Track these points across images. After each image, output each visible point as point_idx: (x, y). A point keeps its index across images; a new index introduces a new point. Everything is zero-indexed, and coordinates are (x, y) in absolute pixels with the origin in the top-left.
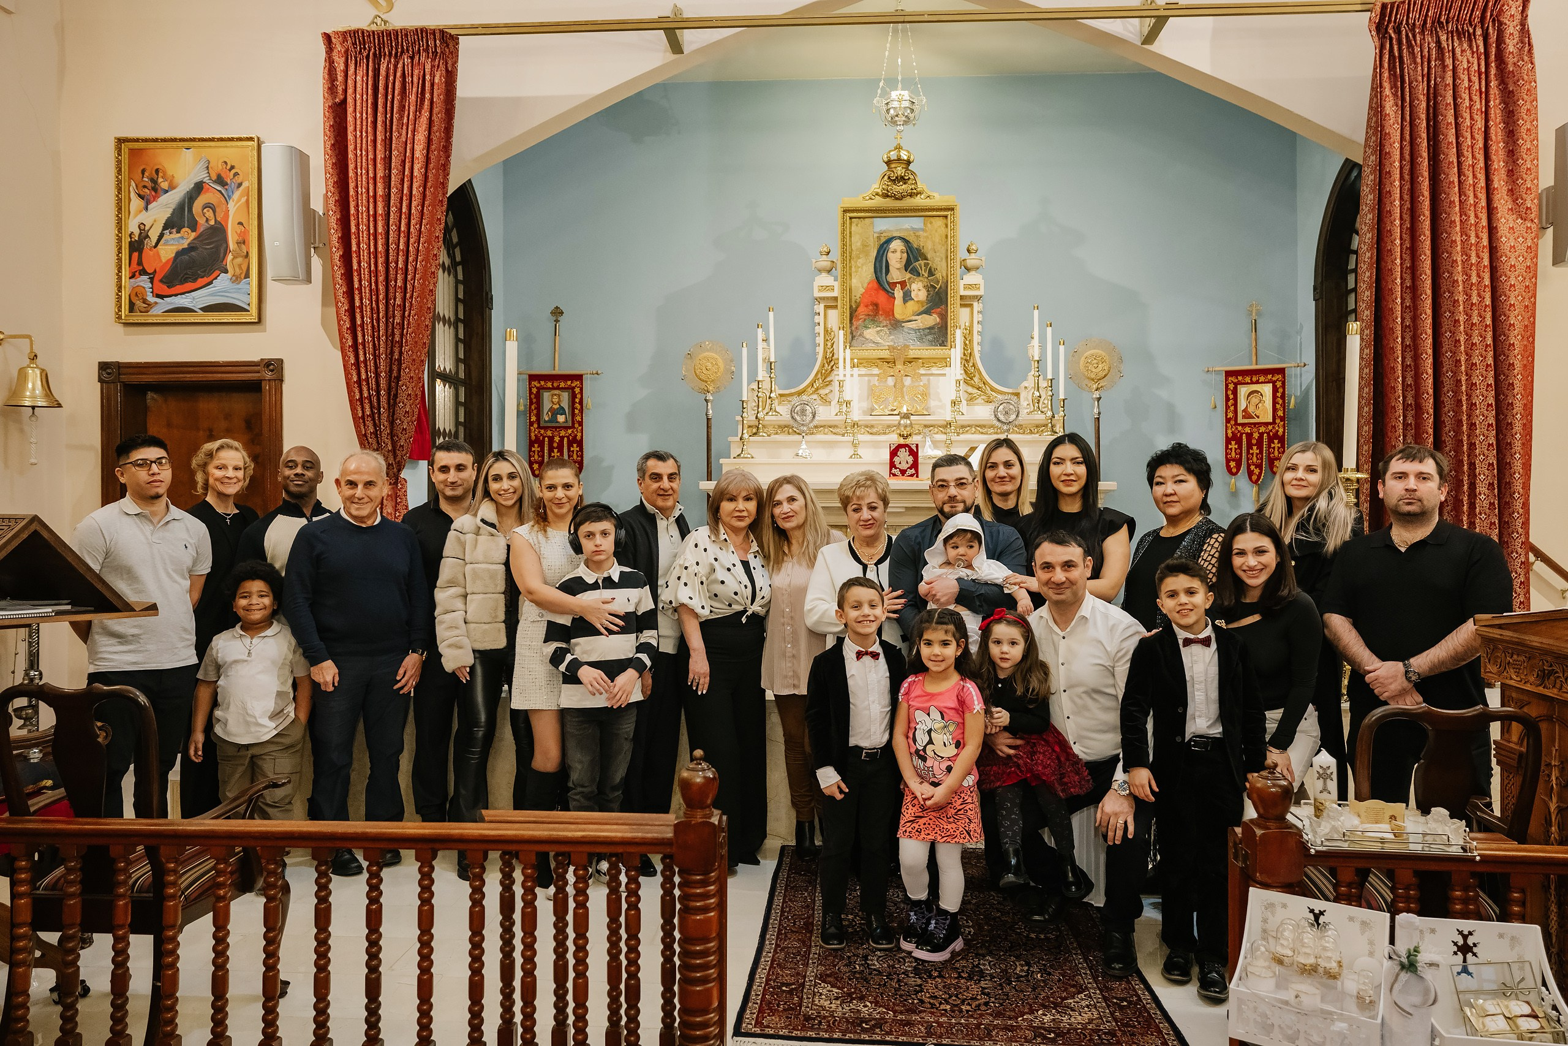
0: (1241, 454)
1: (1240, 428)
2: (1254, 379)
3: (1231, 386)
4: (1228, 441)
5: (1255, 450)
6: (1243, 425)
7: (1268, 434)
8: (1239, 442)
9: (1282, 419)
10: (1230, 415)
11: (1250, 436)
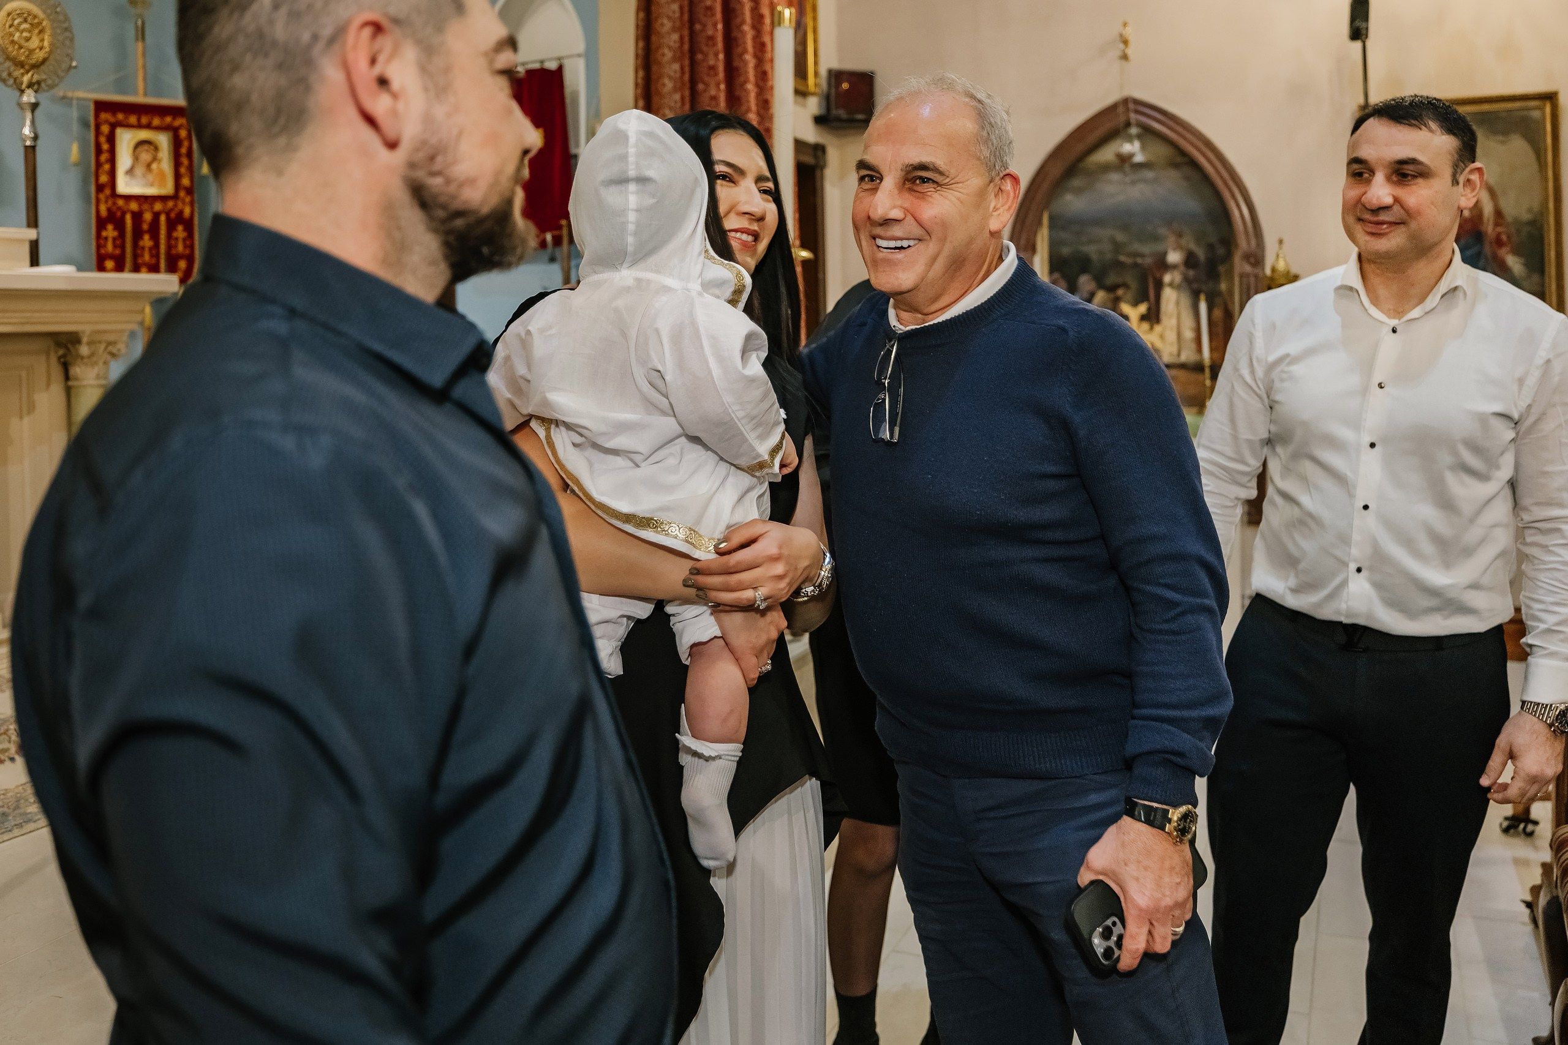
0: (123, 247)
1: (121, 202)
2: (144, 120)
3: (105, 129)
4: (101, 224)
5: (147, 241)
6: (128, 198)
7: (168, 214)
8: (120, 226)
9: (190, 191)
10: (104, 179)
11: (137, 217)
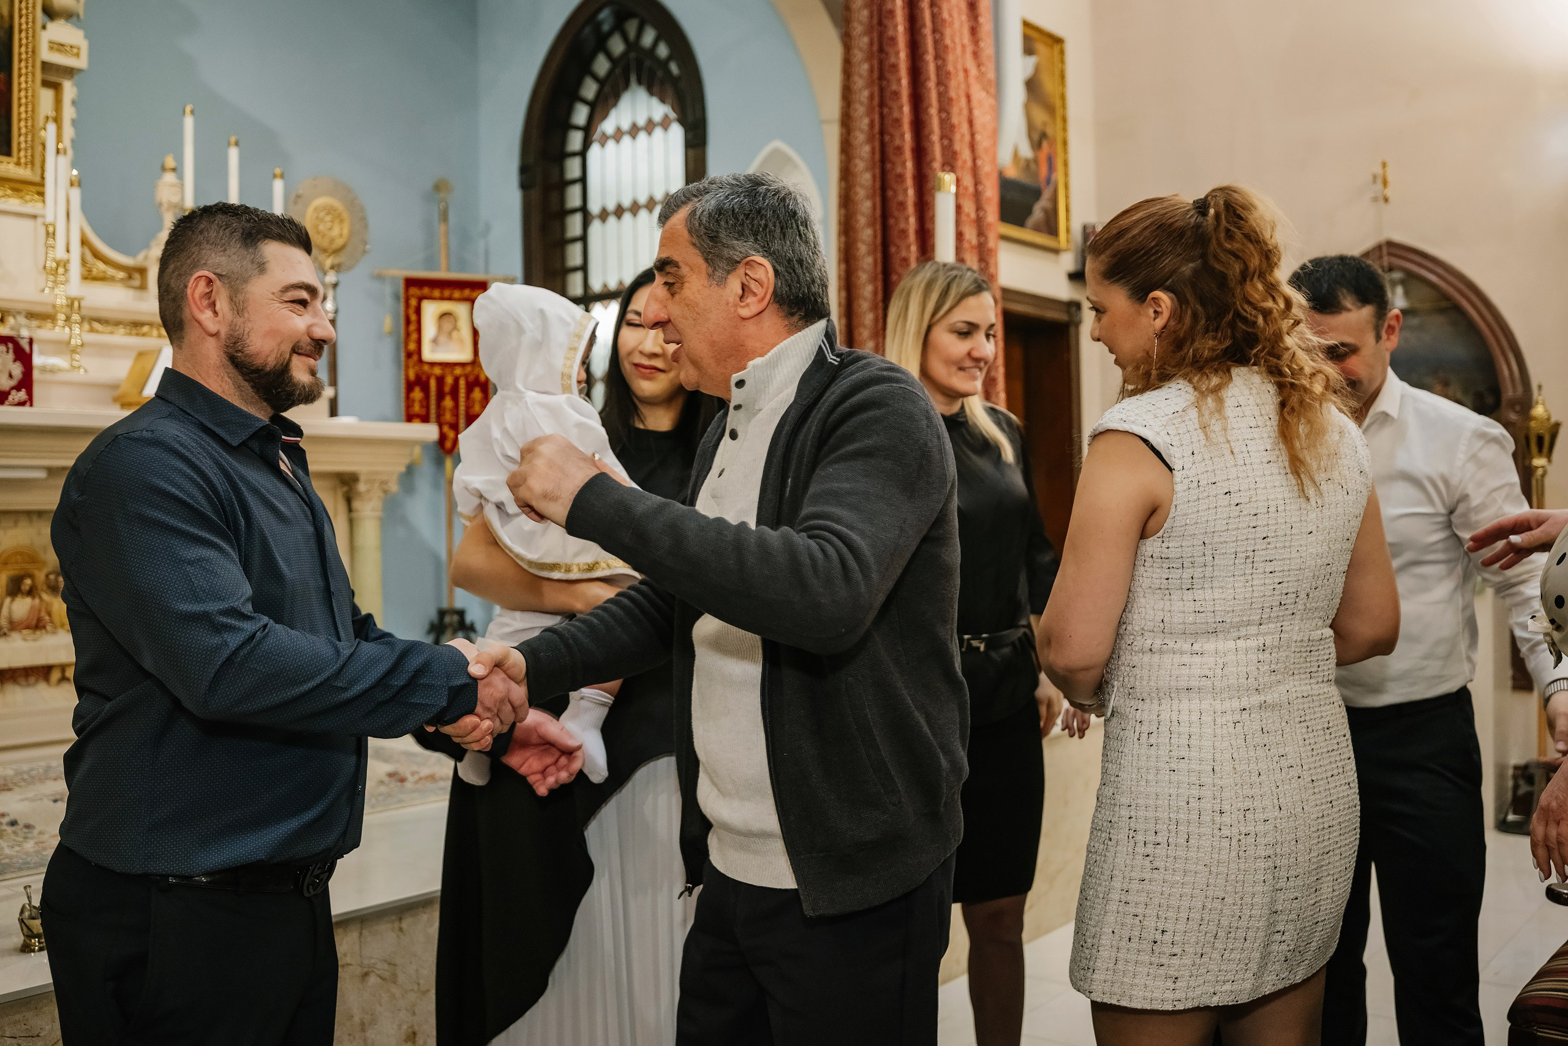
0: (428, 407)
2: (447, 293)
3: (413, 302)
4: (410, 387)
5: (448, 402)
6: (432, 364)
7: (466, 377)
8: (426, 389)
10: (412, 346)
11: (440, 380)
